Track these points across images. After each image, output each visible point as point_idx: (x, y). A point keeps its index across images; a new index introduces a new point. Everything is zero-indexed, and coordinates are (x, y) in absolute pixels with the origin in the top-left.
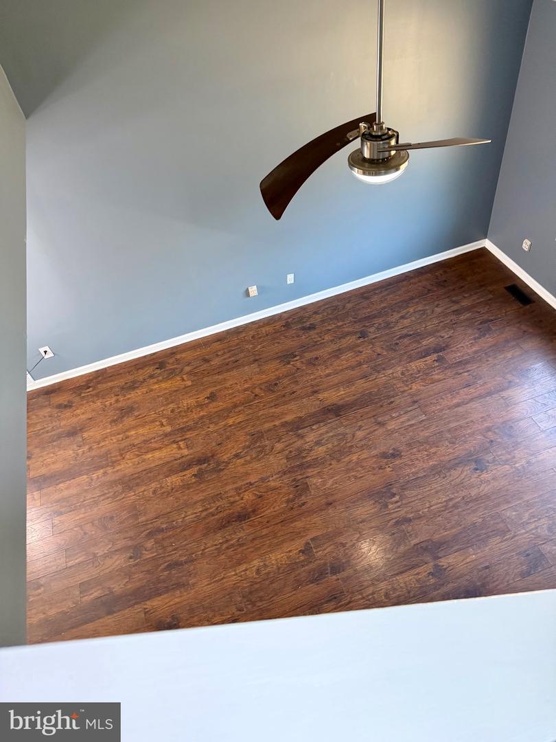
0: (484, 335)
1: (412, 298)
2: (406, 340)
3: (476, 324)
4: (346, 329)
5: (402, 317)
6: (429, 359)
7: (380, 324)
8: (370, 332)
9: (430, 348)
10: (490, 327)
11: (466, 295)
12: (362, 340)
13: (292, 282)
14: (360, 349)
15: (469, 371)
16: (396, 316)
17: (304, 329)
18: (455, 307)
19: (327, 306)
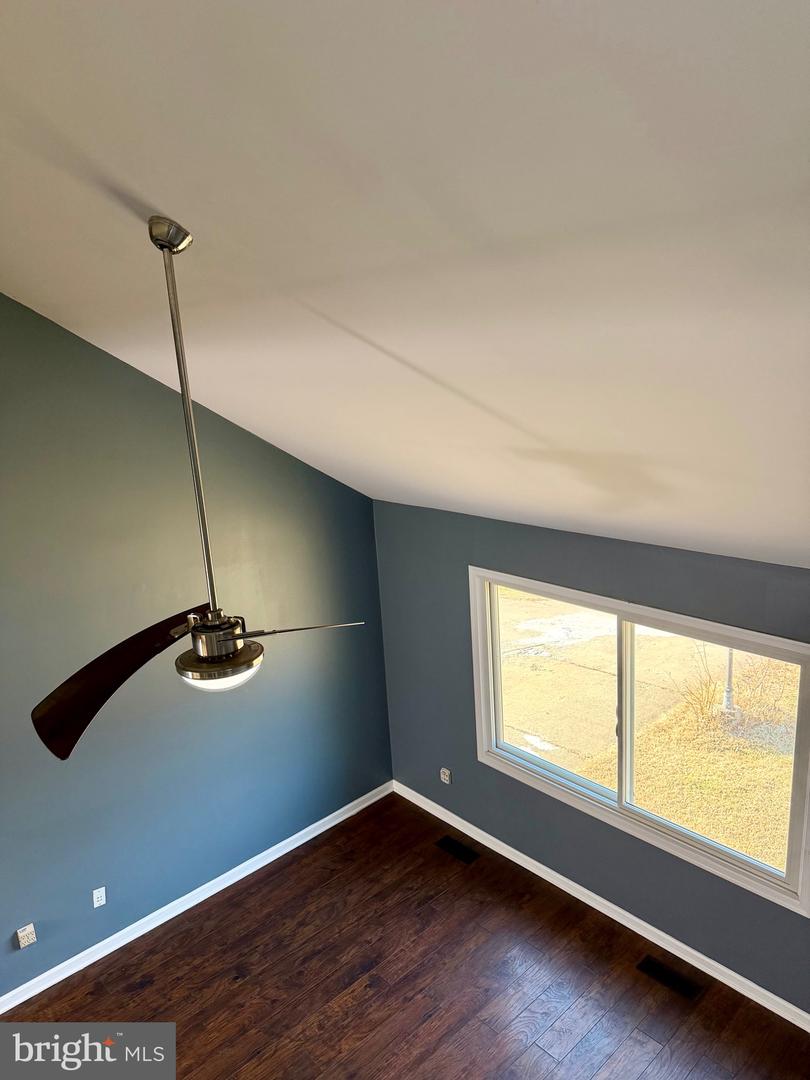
0: (428, 923)
1: (310, 889)
2: (314, 961)
3: (413, 906)
4: (210, 970)
5: (302, 924)
6: (358, 986)
7: (267, 945)
8: (252, 964)
9: (355, 966)
10: (433, 909)
11: (386, 867)
12: (240, 981)
13: (103, 902)
14: (239, 1000)
15: (421, 990)
16: (291, 924)
17: (130, 989)
18: (376, 889)
19: (171, 935)
